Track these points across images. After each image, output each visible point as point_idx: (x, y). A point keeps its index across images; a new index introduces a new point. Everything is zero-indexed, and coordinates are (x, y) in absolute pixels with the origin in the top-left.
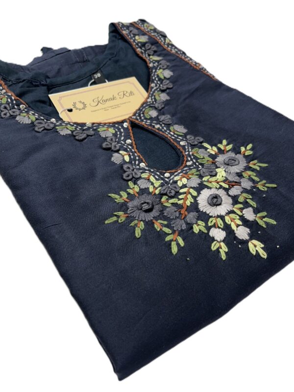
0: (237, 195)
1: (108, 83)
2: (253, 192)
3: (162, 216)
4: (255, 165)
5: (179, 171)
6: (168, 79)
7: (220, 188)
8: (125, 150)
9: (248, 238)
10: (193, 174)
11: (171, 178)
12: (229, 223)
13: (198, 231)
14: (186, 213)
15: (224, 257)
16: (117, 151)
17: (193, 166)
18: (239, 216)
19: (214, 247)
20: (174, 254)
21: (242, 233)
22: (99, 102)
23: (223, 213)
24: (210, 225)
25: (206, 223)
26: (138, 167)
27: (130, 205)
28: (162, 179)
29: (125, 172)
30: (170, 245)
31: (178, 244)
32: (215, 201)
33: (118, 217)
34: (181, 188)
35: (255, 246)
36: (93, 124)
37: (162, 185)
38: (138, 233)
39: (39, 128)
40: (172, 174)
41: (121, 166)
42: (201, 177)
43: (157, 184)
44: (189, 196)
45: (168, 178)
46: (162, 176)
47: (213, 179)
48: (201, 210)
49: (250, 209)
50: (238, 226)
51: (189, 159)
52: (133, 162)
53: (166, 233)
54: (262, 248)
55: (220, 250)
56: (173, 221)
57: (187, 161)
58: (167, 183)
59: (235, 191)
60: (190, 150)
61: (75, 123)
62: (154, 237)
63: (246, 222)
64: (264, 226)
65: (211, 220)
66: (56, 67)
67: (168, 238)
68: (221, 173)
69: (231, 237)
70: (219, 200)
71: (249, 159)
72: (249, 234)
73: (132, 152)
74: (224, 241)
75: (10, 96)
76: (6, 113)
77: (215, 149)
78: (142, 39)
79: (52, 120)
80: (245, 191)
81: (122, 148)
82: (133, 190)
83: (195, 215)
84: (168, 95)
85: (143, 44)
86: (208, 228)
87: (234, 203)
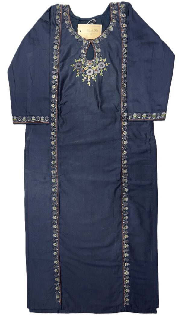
0: (95, 73)
2: (98, 74)
3: (79, 69)
5: (90, 62)
6: (111, 31)
8: (85, 50)
12: (88, 77)
15: (83, 82)
16: (83, 49)
17: (93, 62)
18: (91, 77)
19: (83, 79)
20: (76, 77)
21: (89, 80)
23: (89, 75)
26: (84, 56)
27: (77, 64)
29: (81, 55)
30: (77, 75)
32: (90, 72)
33: (73, 65)
34: (87, 66)
36: (83, 38)
37: (85, 63)
38: (74, 70)
39: (72, 34)
40: (88, 61)
41: (81, 53)
42: (92, 65)
43: (84, 62)
44: (87, 68)
46: (86, 61)
47: (94, 67)
49: (94, 77)
51: (94, 60)
52: (84, 54)
53: (78, 72)
54: (90, 84)
56: (80, 71)
60: (96, 57)
61: (80, 36)
62: (76, 72)
63: (91, 79)
64: (94, 81)
65: (86, 75)
68: (97, 66)
69: (87, 80)
71: (106, 67)
74: (85, 80)
75: (70, 22)
76: (67, 27)
77: (102, 60)
78: (115, 12)
79: (76, 33)
80: (97, 73)
81: (84, 49)
82: (79, 61)
83: (85, 72)
84: (107, 36)
85: (114, 14)
86: (84, 76)
87: (92, 74)
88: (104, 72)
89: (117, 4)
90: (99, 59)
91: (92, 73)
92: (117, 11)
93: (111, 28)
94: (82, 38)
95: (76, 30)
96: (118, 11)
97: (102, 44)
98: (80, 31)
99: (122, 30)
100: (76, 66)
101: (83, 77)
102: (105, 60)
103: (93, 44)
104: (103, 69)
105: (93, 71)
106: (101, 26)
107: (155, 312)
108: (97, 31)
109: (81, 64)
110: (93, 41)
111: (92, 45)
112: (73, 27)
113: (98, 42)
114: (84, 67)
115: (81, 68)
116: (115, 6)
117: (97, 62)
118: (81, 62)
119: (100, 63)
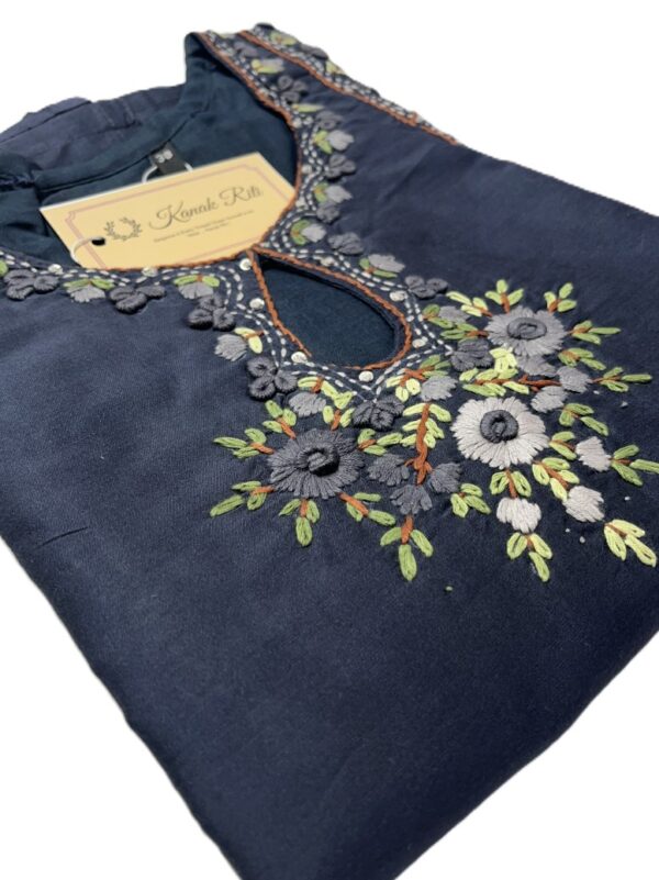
0: (554, 410)
1: (191, 172)
2: (595, 398)
3: (364, 481)
4: (586, 332)
5: (397, 364)
6: (342, 152)
7: (506, 396)
8: (250, 324)
9: (599, 515)
10: (432, 368)
11: (378, 382)
12: (545, 482)
13: (466, 509)
14: (428, 467)
16: (230, 329)
17: (430, 348)
18: (569, 461)
19: (514, 549)
20: (410, 578)
21: (583, 504)
22: (171, 217)
23: (526, 458)
24: (494, 491)
25: (486, 489)
26: (287, 363)
27: (275, 460)
28: (354, 387)
29: (254, 378)
30: (395, 555)
31: (417, 552)
32: (500, 429)
33: (245, 494)
34: (407, 404)
35: (623, 536)
36: (161, 268)
37: (355, 403)
38: (304, 533)
39: (17, 290)
40: (377, 372)
41: (243, 366)
42: (454, 372)
43: (342, 400)
44: (430, 424)
45: (369, 383)
46: (352, 381)
47: (487, 375)
48: (467, 456)
50: (569, 487)
51: (419, 332)
52: (273, 353)
53: (379, 525)
54: (641, 539)
55: (532, 554)
56: (397, 492)
57: (414, 337)
58: (367, 395)
59: (547, 399)
60: (418, 311)
61: (113, 271)
63: (588, 476)
64: (637, 481)
65: (495, 478)
66: (57, 144)
67: (387, 539)
68: (505, 360)
69: (554, 518)
70: (510, 425)
71: (569, 319)
72: (601, 506)
73: (268, 328)
74: (538, 530)
77: (480, 303)
78: (268, 66)
80: (574, 398)
81: (240, 320)
82: (282, 422)
83: (453, 469)
84: (348, 188)
87: (551, 430)
88: (608, 351)
90: (448, 309)
91: (531, 424)
93: (331, 140)
101: (492, 527)
103: (289, 258)
104: (572, 342)
105: (515, 402)
113: (313, 232)
114: (391, 439)
115: (369, 458)
117: (463, 334)
118: (308, 421)
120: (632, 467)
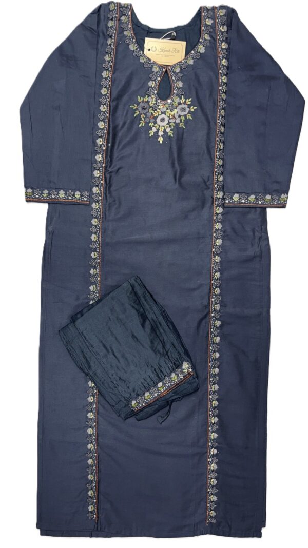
0: (171, 122)
1: (175, 41)
2: (177, 125)
3: (145, 114)
4: (188, 116)
5: (164, 102)
6: (200, 53)
8: (155, 82)
10: (166, 106)
12: (160, 129)
13: (150, 125)
14: (152, 118)
15: (150, 136)
16: (152, 81)
17: (169, 103)
18: (165, 129)
19: (150, 132)
20: (139, 127)
21: (161, 133)
23: (161, 125)
26: (153, 92)
27: (141, 104)
28: (156, 102)
29: (149, 90)
30: (140, 123)
31: (142, 125)
32: (163, 120)
33: (135, 106)
34: (158, 109)
35: (161, 139)
36: (154, 62)
37: (154, 104)
38: (135, 115)
39: (134, 54)
40: (161, 102)
41: (150, 87)
42: (167, 109)
43: (154, 102)
44: (158, 113)
45: (158, 102)
46: (157, 100)
47: (170, 112)
48: (157, 120)
49: (170, 128)
50: (161, 131)
52: (154, 89)
53: (142, 119)
54: (162, 141)
56: (147, 118)
57: (170, 100)
59: (172, 120)
60: (175, 96)
61: (148, 58)
62: (139, 118)
63: (165, 131)
64: (169, 136)
65: (156, 124)
68: (175, 111)
69: (156, 133)
72: (162, 135)
73: (156, 84)
74: (154, 132)
75: (131, 34)
76: (127, 41)
77: (184, 100)
78: (209, 22)
79: (141, 52)
80: (175, 123)
81: (155, 80)
82: (146, 99)
83: (154, 120)
84: (194, 62)
85: (207, 26)
86: (153, 126)
87: (167, 124)
89: (214, 8)
90: (179, 99)
91: (166, 122)
92: (212, 21)
93: (201, 49)
94: (152, 61)
95: (142, 47)
96: (215, 21)
97: (185, 74)
98: (149, 50)
99: (219, 53)
100: (140, 109)
101: (151, 128)
102: (189, 101)
103: (169, 73)
104: (185, 116)
105: (168, 118)
106: (184, 43)
107: (259, 535)
108: (178, 51)
109: (148, 106)
110: (170, 68)
111: (168, 76)
112: (137, 42)
113: (178, 70)
114: (153, 112)
115: (149, 112)
116: (210, 12)
117: (175, 104)
118: (148, 102)
119: (180, 106)
120: (170, 133)
